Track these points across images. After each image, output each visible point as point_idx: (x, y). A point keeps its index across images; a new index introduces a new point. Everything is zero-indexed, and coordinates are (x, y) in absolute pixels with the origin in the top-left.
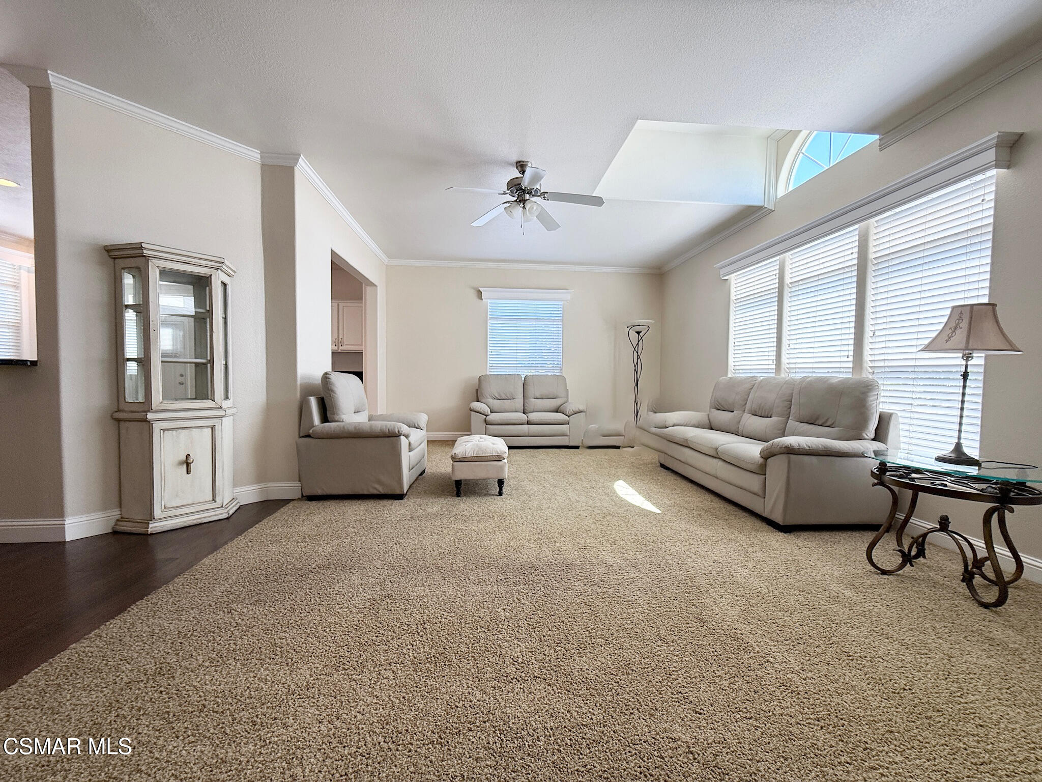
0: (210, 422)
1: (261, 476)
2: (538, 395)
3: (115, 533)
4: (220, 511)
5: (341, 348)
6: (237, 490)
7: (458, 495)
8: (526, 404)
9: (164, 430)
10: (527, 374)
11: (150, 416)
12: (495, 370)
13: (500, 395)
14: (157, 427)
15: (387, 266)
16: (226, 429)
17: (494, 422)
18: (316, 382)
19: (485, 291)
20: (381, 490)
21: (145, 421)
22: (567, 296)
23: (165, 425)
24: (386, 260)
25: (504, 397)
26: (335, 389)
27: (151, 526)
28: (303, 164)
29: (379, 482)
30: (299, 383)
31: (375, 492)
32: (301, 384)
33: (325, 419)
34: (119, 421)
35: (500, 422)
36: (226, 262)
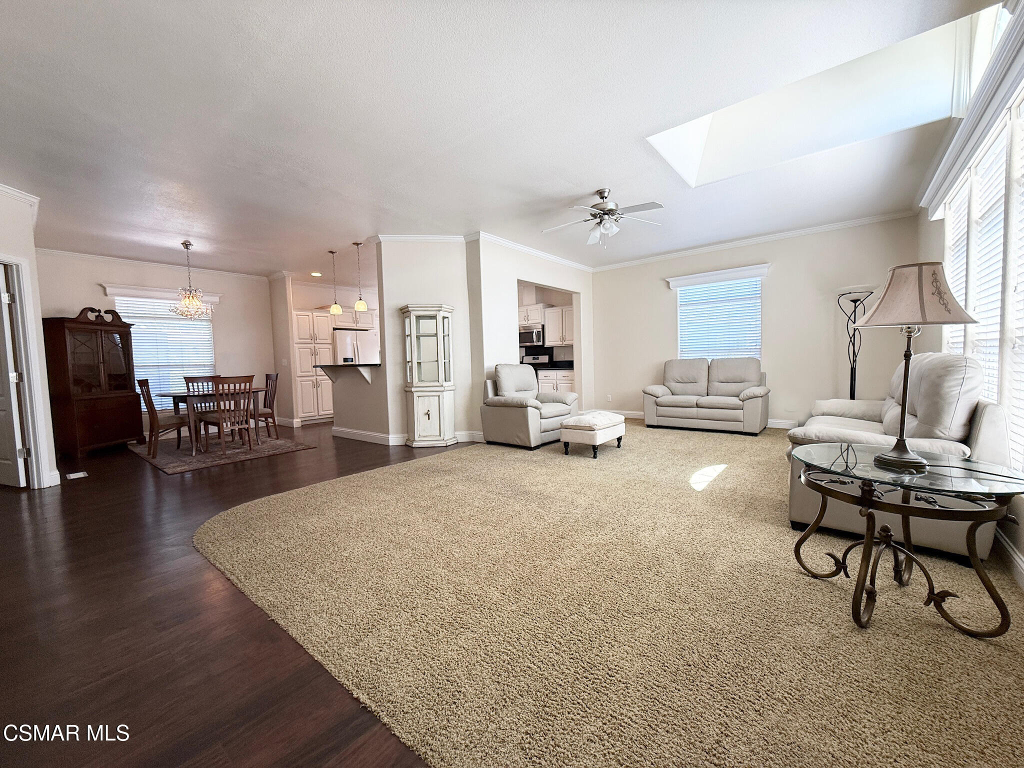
0: (438, 394)
1: (470, 427)
2: (722, 379)
3: (406, 445)
4: (443, 442)
5: (565, 343)
6: (457, 433)
7: (566, 453)
8: (710, 388)
9: (419, 397)
10: (713, 357)
11: (413, 389)
12: (687, 355)
13: (682, 378)
14: (415, 395)
15: (593, 273)
16: (447, 398)
17: (664, 405)
18: (491, 370)
19: (672, 281)
20: (520, 443)
21: (411, 392)
22: (764, 269)
23: (419, 394)
24: (590, 270)
25: (686, 380)
26: (500, 376)
27: (414, 443)
28: (484, 235)
29: (518, 437)
30: (485, 371)
31: (515, 443)
32: (487, 372)
33: (496, 394)
34: (406, 391)
35: (668, 404)
36: (443, 306)
